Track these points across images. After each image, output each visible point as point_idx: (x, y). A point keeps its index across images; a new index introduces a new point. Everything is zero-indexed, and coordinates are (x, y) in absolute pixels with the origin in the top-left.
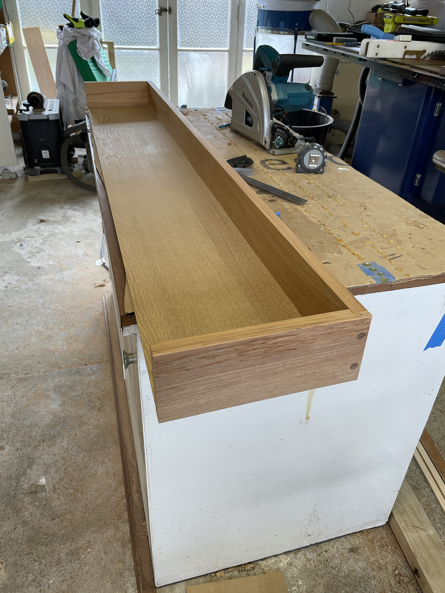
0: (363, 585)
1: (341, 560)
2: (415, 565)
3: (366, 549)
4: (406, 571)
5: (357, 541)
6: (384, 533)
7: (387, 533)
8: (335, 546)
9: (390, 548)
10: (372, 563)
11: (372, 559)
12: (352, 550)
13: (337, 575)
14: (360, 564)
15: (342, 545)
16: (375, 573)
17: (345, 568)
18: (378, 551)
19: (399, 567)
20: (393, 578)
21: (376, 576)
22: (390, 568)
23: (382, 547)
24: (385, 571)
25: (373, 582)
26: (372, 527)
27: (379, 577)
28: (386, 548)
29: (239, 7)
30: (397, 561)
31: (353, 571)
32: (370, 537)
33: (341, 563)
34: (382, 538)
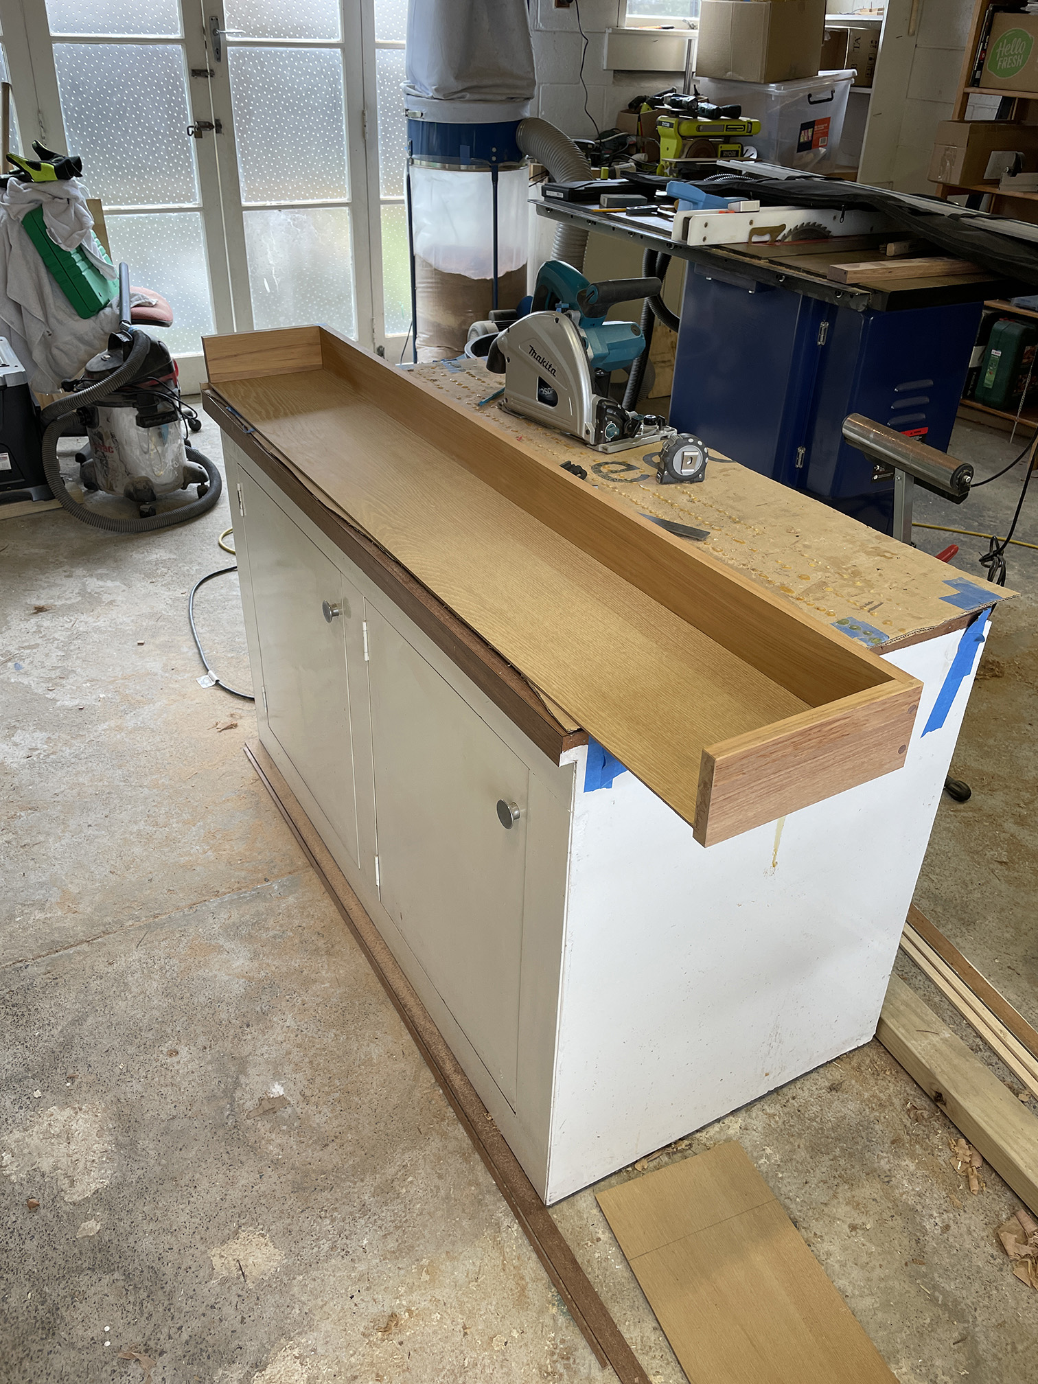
0: (863, 1134)
1: (820, 1106)
2: (935, 1088)
3: (853, 1082)
4: (921, 1102)
5: (836, 1074)
6: (873, 1054)
7: (878, 1054)
8: (805, 1088)
9: (888, 1073)
10: (869, 1100)
11: (866, 1095)
12: (833, 1088)
13: (822, 1129)
14: (851, 1105)
15: (816, 1084)
16: (877, 1114)
17: (830, 1115)
18: (872, 1082)
19: (911, 1098)
20: (906, 1116)
21: (880, 1117)
22: (897, 1102)
23: (876, 1074)
24: (891, 1108)
25: (877, 1127)
26: (854, 1048)
27: (885, 1118)
28: (882, 1074)
29: (363, 114)
30: (905, 1091)
31: (844, 1117)
32: (854, 1063)
33: (822, 1110)
34: (872, 1061)
